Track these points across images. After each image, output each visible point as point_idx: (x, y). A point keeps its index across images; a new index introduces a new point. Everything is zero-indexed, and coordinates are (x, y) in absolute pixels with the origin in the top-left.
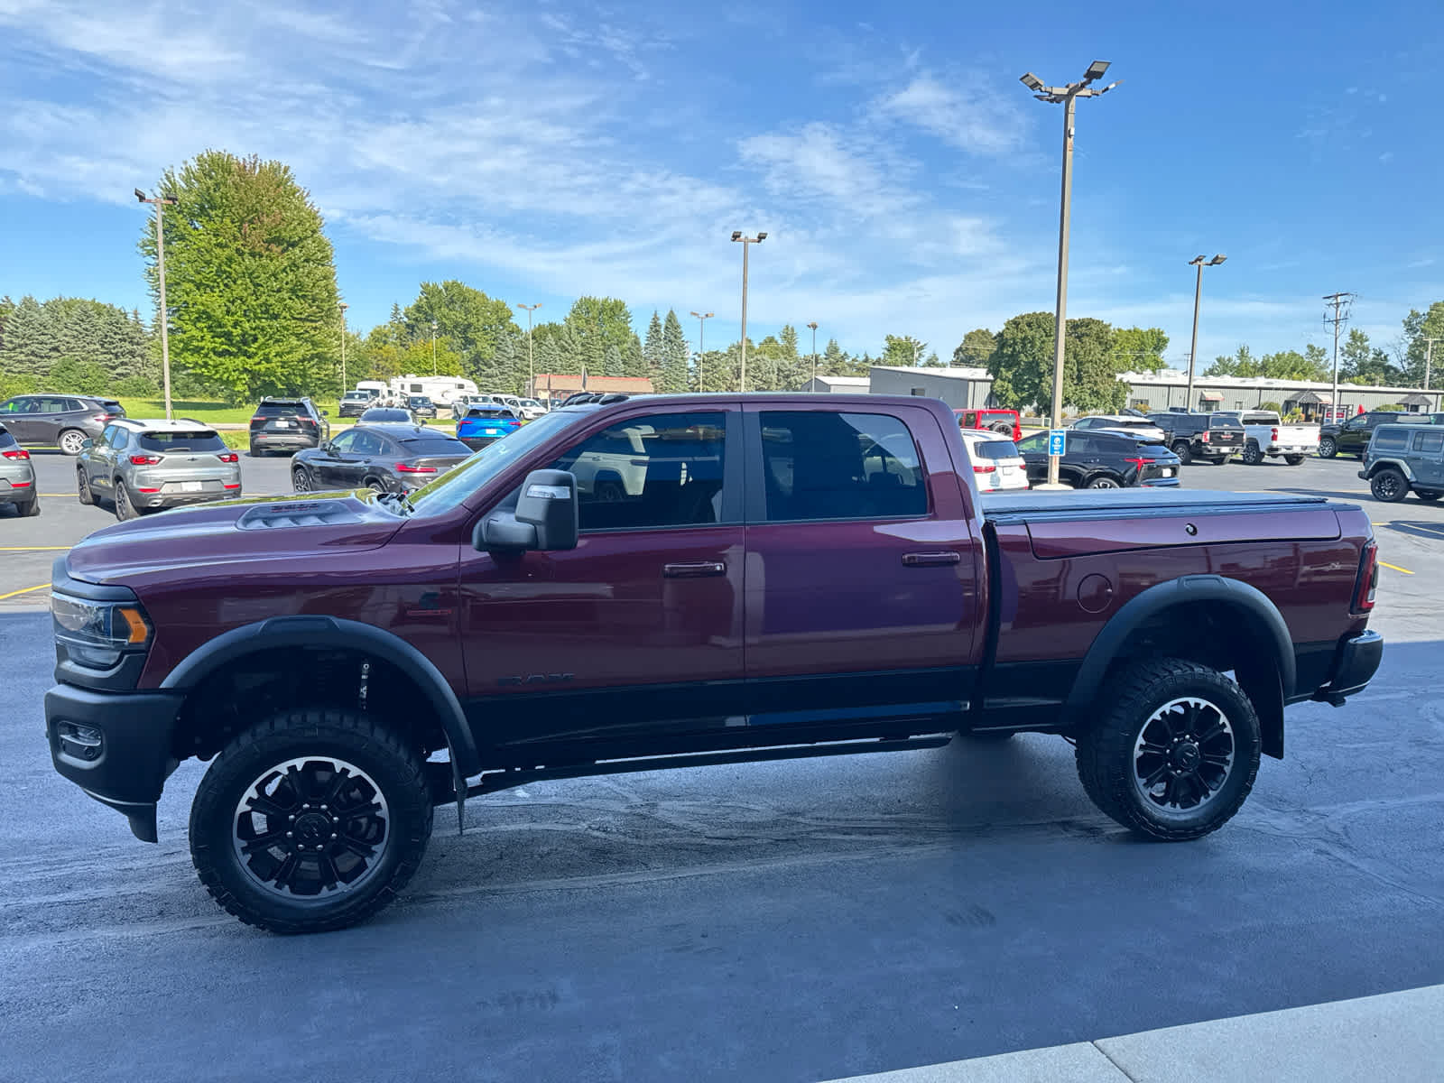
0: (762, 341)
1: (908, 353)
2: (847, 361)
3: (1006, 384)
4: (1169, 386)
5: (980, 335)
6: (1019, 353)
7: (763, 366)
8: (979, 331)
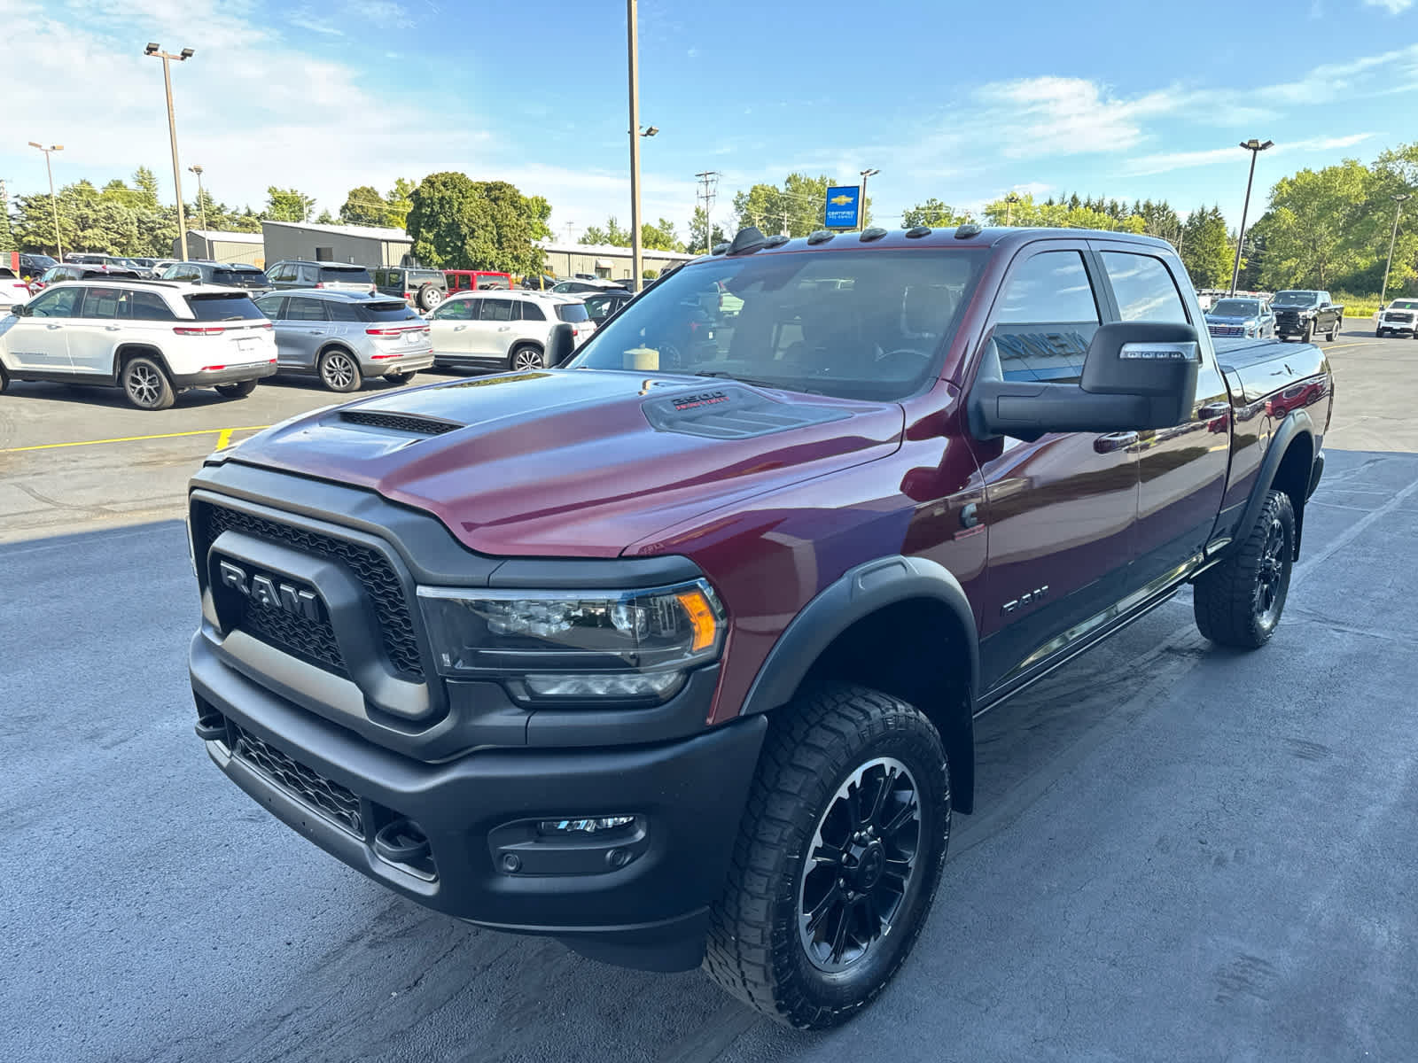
0: (106, 185)
1: (297, 208)
2: (225, 213)
3: (429, 245)
4: (569, 253)
5: (366, 193)
6: (438, 213)
7: (118, 216)
8: (364, 188)
